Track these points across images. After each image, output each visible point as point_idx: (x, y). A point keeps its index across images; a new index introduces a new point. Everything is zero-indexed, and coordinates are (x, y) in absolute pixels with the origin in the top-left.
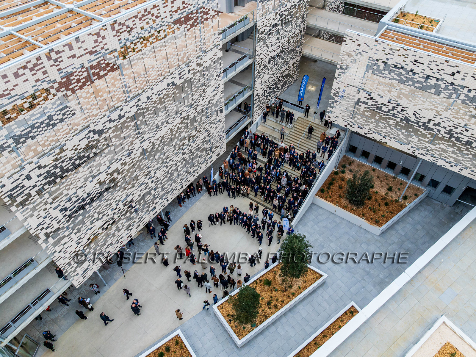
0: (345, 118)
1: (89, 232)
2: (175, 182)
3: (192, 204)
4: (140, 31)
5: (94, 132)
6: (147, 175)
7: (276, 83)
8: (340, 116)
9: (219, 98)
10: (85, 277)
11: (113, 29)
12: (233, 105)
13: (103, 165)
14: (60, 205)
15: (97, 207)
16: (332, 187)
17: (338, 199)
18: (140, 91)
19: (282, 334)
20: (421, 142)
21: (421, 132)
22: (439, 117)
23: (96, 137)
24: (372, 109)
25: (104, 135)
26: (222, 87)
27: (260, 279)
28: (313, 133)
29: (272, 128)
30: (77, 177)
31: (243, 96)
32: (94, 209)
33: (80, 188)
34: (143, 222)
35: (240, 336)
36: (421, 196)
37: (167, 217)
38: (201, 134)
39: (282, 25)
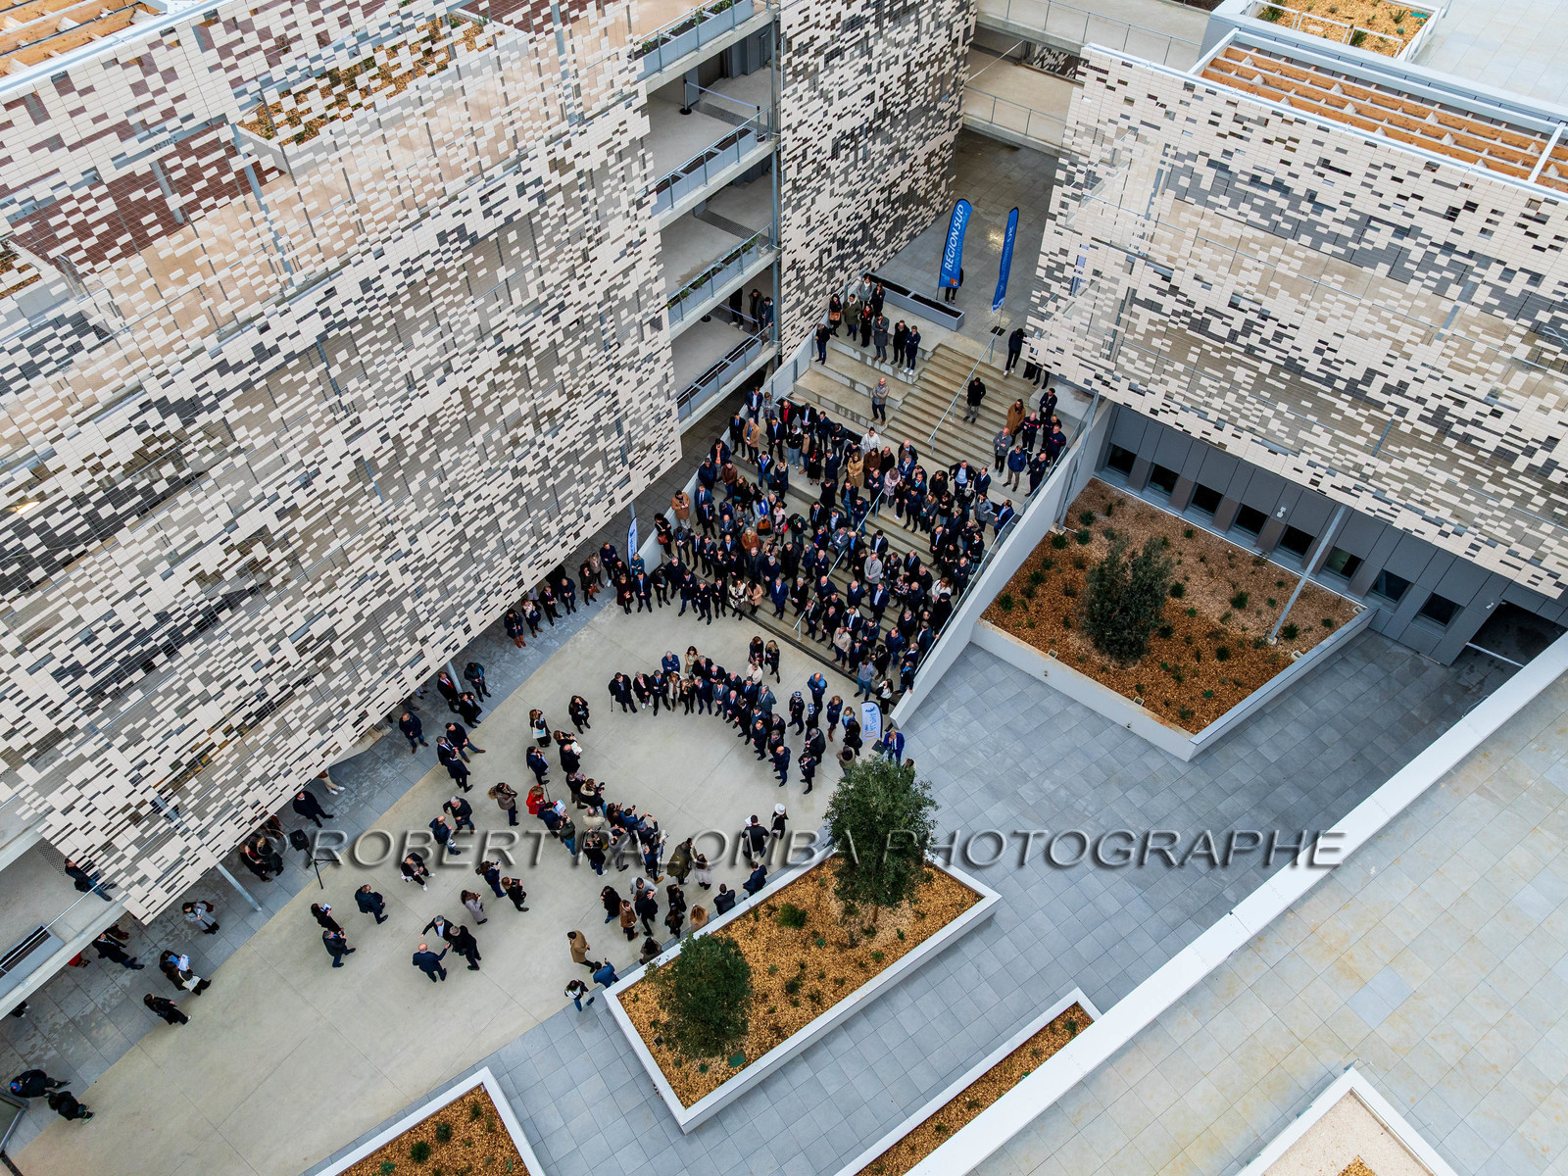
0: (1085, 355)
1: (175, 742)
2: (490, 567)
3: (564, 637)
4: (314, 49)
5: (165, 408)
6: (383, 547)
7: (864, 226)
8: (1069, 350)
9: (643, 279)
10: (173, 886)
11: (206, 43)
12: (703, 300)
13: (207, 518)
14: (50, 657)
15: (196, 658)
16: (1040, 590)
17: (1057, 633)
18: (333, 263)
19: (831, 1090)
20: (1342, 446)
21: (1341, 412)
22: (1401, 362)
23: (174, 423)
24: (1175, 327)
25: (202, 419)
26: (654, 242)
27: (771, 902)
28: (984, 402)
29: (848, 383)
30: (110, 563)
31: (741, 270)
32: (185, 666)
33: (128, 597)
34: (378, 702)
35: (687, 1097)
36: (1345, 628)
37: (474, 684)
38: (582, 405)
39: (878, 23)
